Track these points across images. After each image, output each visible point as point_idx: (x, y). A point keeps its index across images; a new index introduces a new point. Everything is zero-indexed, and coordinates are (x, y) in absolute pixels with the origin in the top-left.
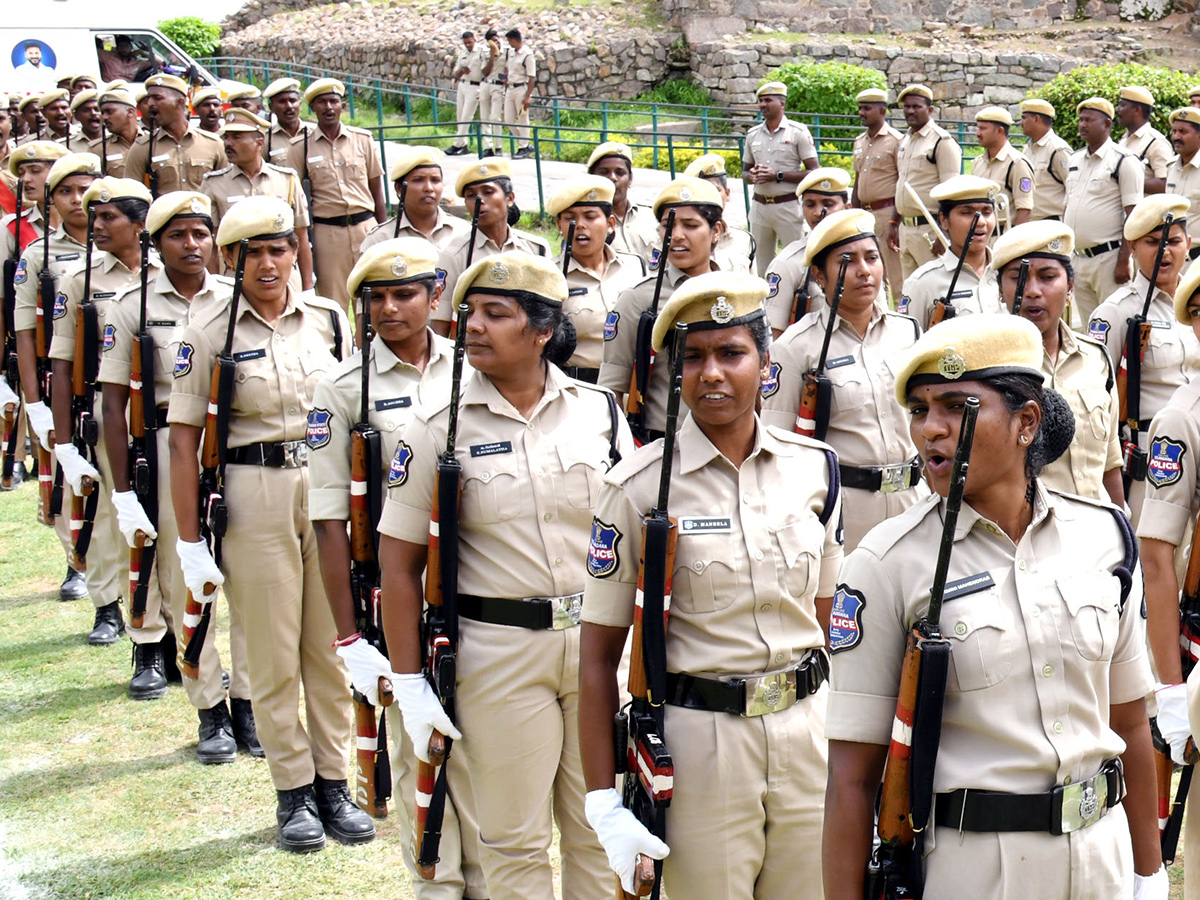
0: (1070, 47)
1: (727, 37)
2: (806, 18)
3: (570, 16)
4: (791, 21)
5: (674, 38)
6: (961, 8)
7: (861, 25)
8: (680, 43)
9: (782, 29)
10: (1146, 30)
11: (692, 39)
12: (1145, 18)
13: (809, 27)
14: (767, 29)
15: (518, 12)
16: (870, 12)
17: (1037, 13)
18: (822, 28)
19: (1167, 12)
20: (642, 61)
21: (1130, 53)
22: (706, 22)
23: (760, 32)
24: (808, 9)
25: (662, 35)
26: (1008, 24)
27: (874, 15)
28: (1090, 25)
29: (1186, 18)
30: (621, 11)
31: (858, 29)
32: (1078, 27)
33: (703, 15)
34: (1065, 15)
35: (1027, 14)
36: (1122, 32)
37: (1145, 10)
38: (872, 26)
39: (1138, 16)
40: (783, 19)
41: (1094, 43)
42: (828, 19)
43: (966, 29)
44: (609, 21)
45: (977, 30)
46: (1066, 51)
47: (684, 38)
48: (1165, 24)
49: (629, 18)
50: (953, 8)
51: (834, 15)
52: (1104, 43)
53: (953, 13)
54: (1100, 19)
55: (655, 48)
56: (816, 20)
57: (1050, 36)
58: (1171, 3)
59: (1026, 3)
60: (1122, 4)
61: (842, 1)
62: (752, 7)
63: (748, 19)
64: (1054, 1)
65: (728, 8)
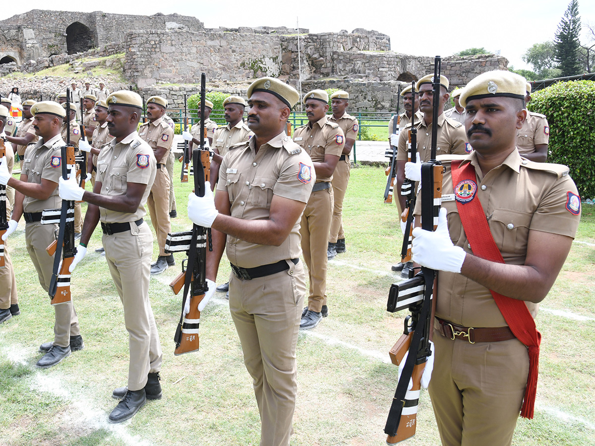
2: (174, 79)
3: (95, 79)
4: (170, 80)
6: (221, 74)
7: (191, 81)
8: (136, 88)
9: (169, 82)
11: (139, 86)
13: (175, 81)
14: (164, 82)
15: (73, 78)
16: (193, 76)
17: (243, 76)
18: (179, 82)
19: (279, 75)
22: (144, 80)
23: (162, 84)
24: (174, 75)
25: (129, 85)
26: (234, 80)
27: (195, 77)
29: (287, 77)
31: (190, 82)
33: (143, 78)
35: (240, 76)
37: (273, 74)
38: (194, 80)
40: (167, 79)
42: (181, 79)
43: (225, 81)
44: (109, 81)
47: (136, 86)
49: (115, 80)
50: (218, 74)
51: (183, 77)
53: (218, 76)
56: (178, 79)
58: (280, 72)
59: (240, 73)
60: (267, 72)
61: (185, 73)
62: (158, 75)
63: (157, 79)
64: (247, 71)
65: (150, 75)
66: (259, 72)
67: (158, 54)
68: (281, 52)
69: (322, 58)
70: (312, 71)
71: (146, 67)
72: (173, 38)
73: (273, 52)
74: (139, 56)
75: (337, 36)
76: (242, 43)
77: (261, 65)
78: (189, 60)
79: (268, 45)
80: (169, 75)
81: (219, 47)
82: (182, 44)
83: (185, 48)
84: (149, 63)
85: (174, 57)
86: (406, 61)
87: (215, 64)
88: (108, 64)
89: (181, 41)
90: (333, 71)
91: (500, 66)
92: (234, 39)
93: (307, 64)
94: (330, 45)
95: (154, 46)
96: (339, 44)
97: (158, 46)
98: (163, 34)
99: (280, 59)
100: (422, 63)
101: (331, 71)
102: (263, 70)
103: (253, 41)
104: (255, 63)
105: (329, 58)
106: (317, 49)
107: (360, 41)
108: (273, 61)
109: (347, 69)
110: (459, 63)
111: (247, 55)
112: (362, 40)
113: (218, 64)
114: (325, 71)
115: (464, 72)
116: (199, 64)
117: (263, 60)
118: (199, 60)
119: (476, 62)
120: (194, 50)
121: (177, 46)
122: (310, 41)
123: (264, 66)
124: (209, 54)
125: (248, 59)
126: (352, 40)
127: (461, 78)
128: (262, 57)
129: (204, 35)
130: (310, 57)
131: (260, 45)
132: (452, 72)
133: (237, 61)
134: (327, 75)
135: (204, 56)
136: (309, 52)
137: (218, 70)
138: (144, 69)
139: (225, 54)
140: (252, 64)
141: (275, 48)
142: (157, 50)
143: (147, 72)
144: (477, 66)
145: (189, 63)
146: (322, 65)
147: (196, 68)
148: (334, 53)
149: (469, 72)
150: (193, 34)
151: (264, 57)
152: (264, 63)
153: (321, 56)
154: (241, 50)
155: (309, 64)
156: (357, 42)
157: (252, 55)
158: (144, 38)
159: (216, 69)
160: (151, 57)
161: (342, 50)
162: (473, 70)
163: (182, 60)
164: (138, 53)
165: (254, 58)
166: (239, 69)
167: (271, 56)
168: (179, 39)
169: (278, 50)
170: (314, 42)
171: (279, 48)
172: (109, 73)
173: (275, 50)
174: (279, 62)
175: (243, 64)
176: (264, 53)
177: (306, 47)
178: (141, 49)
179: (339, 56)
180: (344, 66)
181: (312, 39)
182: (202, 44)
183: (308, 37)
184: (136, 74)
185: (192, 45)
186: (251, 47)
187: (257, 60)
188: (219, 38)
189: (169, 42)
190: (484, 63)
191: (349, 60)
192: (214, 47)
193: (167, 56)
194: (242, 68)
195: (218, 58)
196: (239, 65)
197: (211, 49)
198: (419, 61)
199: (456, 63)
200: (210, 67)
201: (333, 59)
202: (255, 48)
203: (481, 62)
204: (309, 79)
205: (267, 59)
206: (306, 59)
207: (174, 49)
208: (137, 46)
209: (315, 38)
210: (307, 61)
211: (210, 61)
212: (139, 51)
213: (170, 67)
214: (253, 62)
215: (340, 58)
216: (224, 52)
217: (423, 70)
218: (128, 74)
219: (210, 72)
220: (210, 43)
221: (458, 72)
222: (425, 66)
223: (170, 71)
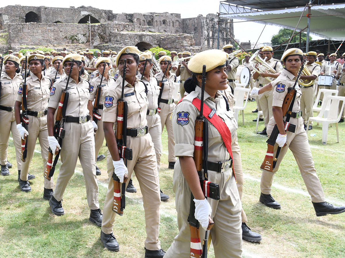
0: (70, 47)
1: (17, 46)
4: (27, 44)
5: (9, 46)
6: (53, 42)
8: (10, 47)
9: (25, 45)
10: (83, 45)
11: (12, 46)
12: (83, 43)
17: (66, 42)
18: (32, 45)
19: (87, 42)
20: (4, 50)
21: (79, 48)
22: (14, 44)
23: (22, 45)
24: (30, 42)
25: (7, 46)
27: (40, 43)
28: (74, 44)
30: (2, 42)
32: (71, 44)
34: (70, 43)
35: (64, 43)
36: (78, 45)
37: (83, 42)
38: (39, 44)
39: (82, 43)
41: (74, 47)
42: (33, 43)
45: (55, 45)
46: (69, 48)
47: (11, 46)
48: (86, 44)
49: (3, 43)
51: (34, 43)
52: (75, 47)
54: (76, 43)
55: (6, 48)
56: (31, 44)
57: (67, 46)
58: (87, 41)
59: (64, 41)
60: (79, 41)
61: (35, 41)
62: (21, 42)
63: (20, 43)
64: (68, 40)
65: (17, 42)
66: (75, 41)
67: (22, 33)
68: (88, 32)
69: (104, 35)
70: (102, 41)
71: (15, 38)
72: (29, 26)
73: (83, 31)
74: (12, 34)
75: (113, 24)
76: (66, 28)
77: (76, 38)
78: (37, 35)
79: (80, 28)
80: (27, 42)
81: (53, 30)
82: (34, 29)
83: (35, 31)
84: (17, 37)
85: (29, 34)
86: (142, 37)
87: (51, 37)
88: (3, 36)
89: (33, 27)
90: (110, 41)
91: (186, 39)
92: (62, 26)
93: (98, 37)
94: (108, 29)
95: (20, 30)
96: (114, 28)
97: (22, 29)
98: (25, 25)
99: (87, 35)
100: (154, 38)
101: (109, 41)
102: (77, 40)
103: (72, 27)
104: (72, 37)
105: (108, 34)
106: (103, 31)
107: (129, 27)
108: (84, 36)
109: (115, 40)
110: (171, 38)
111: (68, 33)
112: (130, 26)
113: (52, 37)
114: (106, 41)
115: (172, 42)
116: (42, 38)
117: (77, 35)
118: (42, 35)
119: (176, 37)
120: (40, 31)
121: (31, 30)
122: (100, 26)
123: (78, 38)
124: (48, 33)
125: (69, 35)
126: (123, 26)
127: (171, 45)
128: (77, 34)
129: (45, 24)
130: (100, 34)
131: (76, 29)
132: (168, 42)
133: (63, 36)
134: (107, 42)
135: (45, 34)
136: (99, 32)
137: (52, 40)
138: (14, 39)
139: (57, 33)
140: (71, 37)
141: (85, 30)
142: (21, 31)
143: (16, 40)
144: (177, 40)
145: (37, 37)
146: (105, 38)
147: (40, 39)
148: (111, 32)
149: (174, 42)
150: (40, 24)
151: (78, 34)
152: (78, 37)
153: (105, 34)
154: (65, 31)
155: (100, 37)
156: (127, 27)
157: (71, 33)
158: (15, 26)
159: (51, 39)
160: (18, 34)
161: (116, 30)
162: (175, 41)
163: (34, 35)
164: (12, 33)
165: (72, 34)
166: (64, 39)
167: (82, 33)
168: (32, 27)
169: (86, 31)
170: (102, 27)
171: (87, 30)
172: (2, 41)
173: (85, 31)
174: (87, 36)
175: (66, 37)
176: (78, 32)
177: (98, 29)
178: (13, 31)
179: (112, 34)
180: (114, 39)
181: (101, 26)
182: (44, 28)
183: (100, 25)
184: (11, 41)
185: (39, 29)
186: (71, 30)
187: (74, 35)
188: (53, 26)
189: (27, 28)
190: (179, 38)
191: (116, 36)
192: (51, 30)
193: (26, 34)
194: (65, 39)
195: (52, 34)
196: (64, 38)
197: (49, 31)
198: (152, 37)
199: (169, 38)
200: (48, 38)
201: (110, 35)
202: (73, 30)
203: (178, 37)
204: (99, 44)
205: (79, 35)
206: (98, 35)
207: (29, 31)
208: (11, 30)
209: (103, 25)
210: (99, 36)
211: (48, 36)
212: (12, 32)
213: (27, 38)
214: (72, 36)
215: (113, 35)
216: (56, 32)
217: (155, 41)
218: (9, 41)
219: (48, 41)
220: (48, 28)
221: (170, 42)
222: (157, 39)
223: (27, 40)
